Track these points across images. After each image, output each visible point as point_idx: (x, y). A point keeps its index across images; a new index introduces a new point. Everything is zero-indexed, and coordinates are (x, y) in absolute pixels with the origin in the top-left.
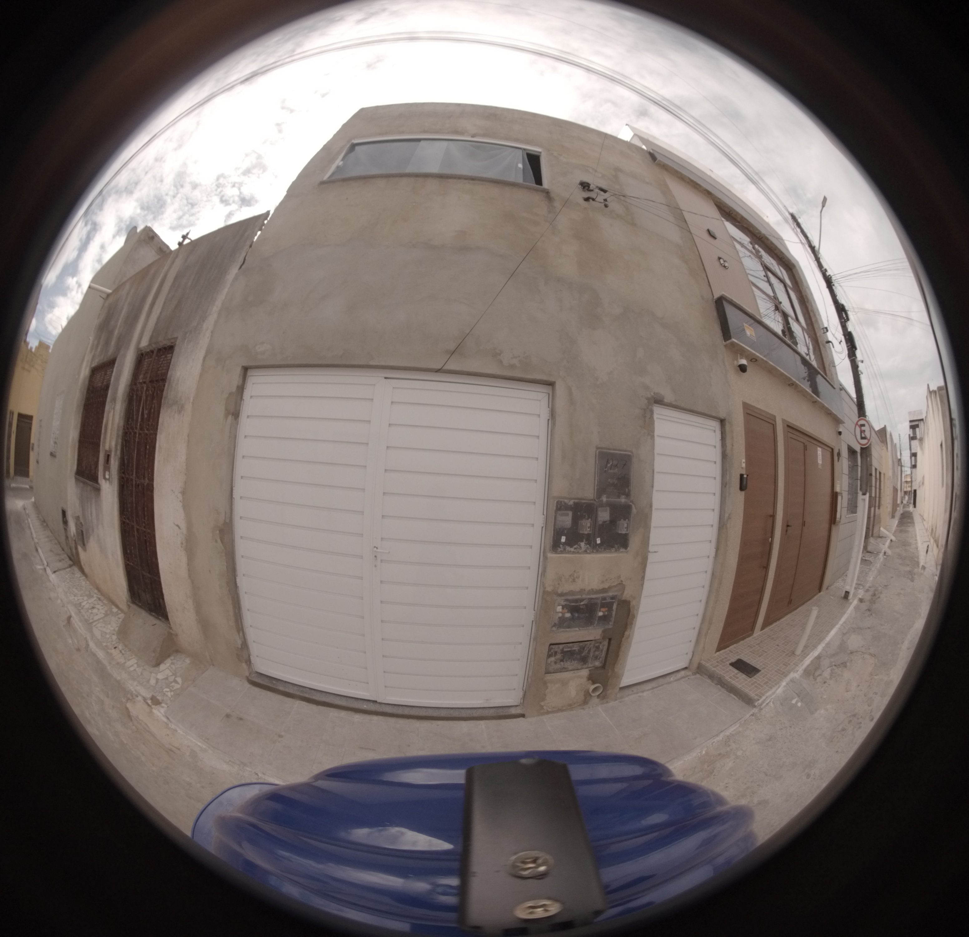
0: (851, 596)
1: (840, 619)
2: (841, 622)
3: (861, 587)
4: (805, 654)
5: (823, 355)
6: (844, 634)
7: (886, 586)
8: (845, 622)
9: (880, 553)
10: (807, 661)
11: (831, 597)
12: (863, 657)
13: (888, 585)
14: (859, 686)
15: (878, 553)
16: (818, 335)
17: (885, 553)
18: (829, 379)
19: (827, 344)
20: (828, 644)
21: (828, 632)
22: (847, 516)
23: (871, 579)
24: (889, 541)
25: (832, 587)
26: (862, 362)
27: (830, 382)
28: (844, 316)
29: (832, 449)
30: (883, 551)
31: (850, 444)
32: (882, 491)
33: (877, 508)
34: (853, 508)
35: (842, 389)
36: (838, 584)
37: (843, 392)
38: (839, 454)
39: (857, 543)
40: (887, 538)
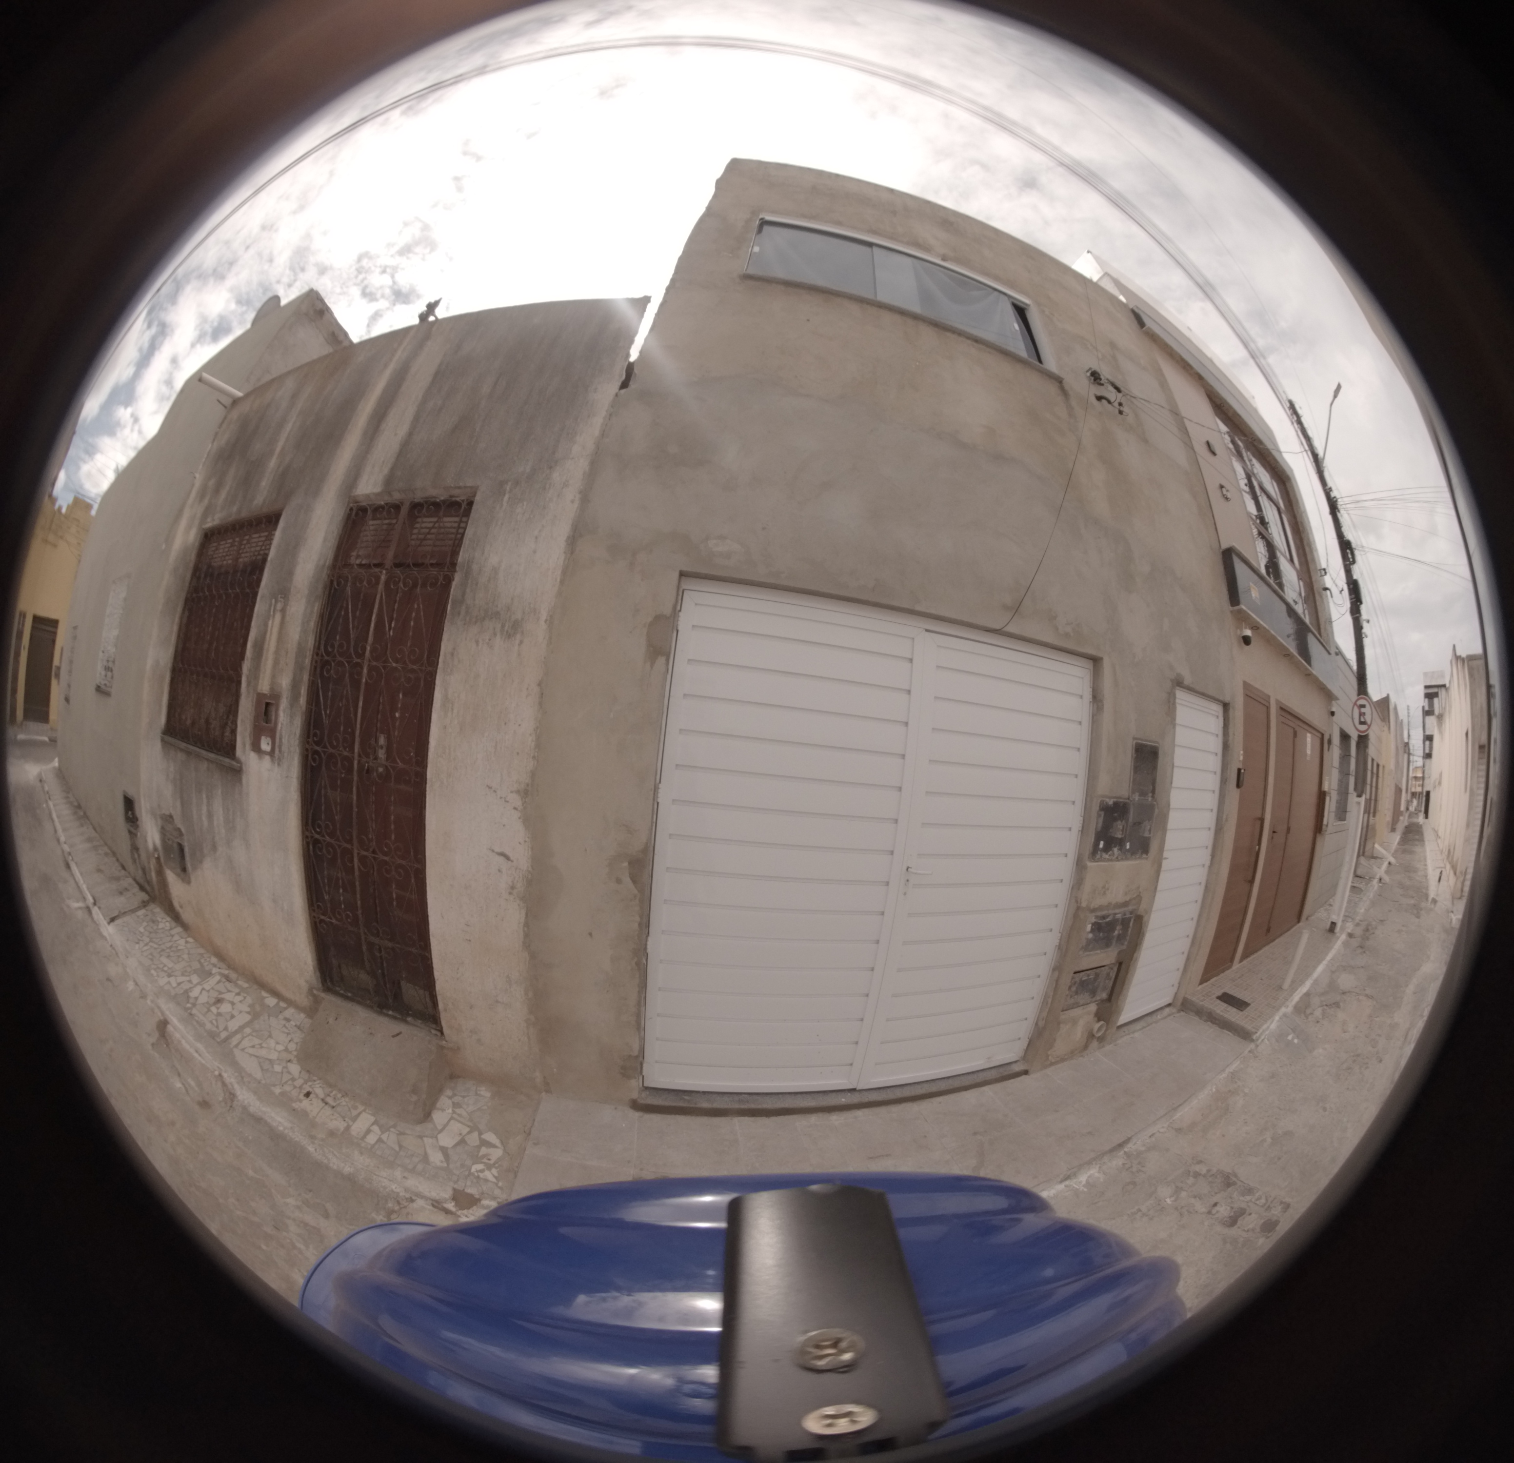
0: (1338, 929)
1: (1327, 954)
2: (1329, 957)
3: (1350, 920)
4: (1293, 989)
5: (1319, 608)
6: (1333, 972)
7: (1382, 921)
8: (1332, 959)
9: (1374, 878)
10: (1296, 997)
11: (1313, 929)
12: (1358, 999)
13: (1385, 920)
14: (1357, 1027)
15: (1371, 879)
16: (1314, 579)
17: (1380, 879)
18: (1324, 640)
19: (1324, 592)
20: (1316, 982)
21: (1315, 967)
22: (1334, 824)
23: (1362, 911)
24: (1386, 864)
25: (1313, 917)
26: (1368, 621)
27: (1324, 644)
28: (1350, 556)
29: (1323, 735)
30: (1378, 877)
31: (1343, 727)
32: (1380, 791)
33: (1371, 815)
34: (1342, 813)
35: (1339, 653)
36: (1320, 914)
37: (1339, 657)
38: (1330, 742)
39: (1347, 859)
40: (1384, 860)
